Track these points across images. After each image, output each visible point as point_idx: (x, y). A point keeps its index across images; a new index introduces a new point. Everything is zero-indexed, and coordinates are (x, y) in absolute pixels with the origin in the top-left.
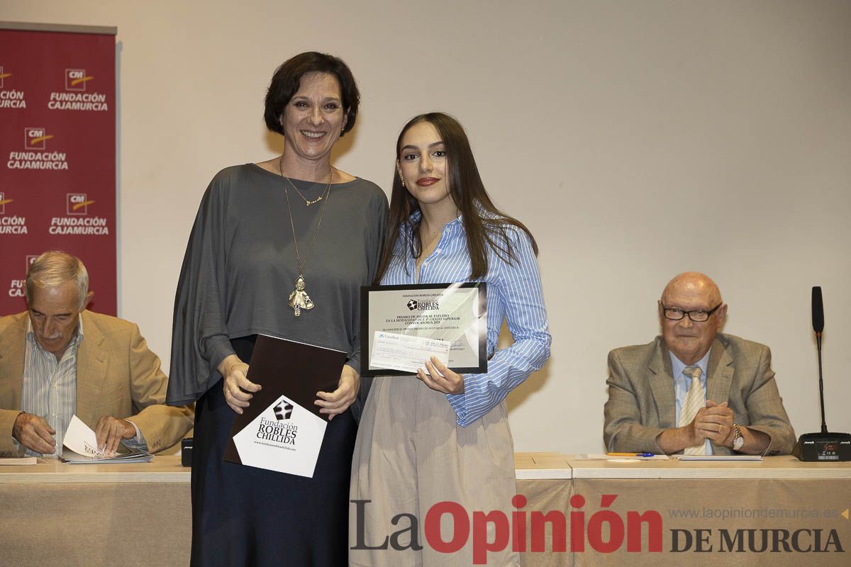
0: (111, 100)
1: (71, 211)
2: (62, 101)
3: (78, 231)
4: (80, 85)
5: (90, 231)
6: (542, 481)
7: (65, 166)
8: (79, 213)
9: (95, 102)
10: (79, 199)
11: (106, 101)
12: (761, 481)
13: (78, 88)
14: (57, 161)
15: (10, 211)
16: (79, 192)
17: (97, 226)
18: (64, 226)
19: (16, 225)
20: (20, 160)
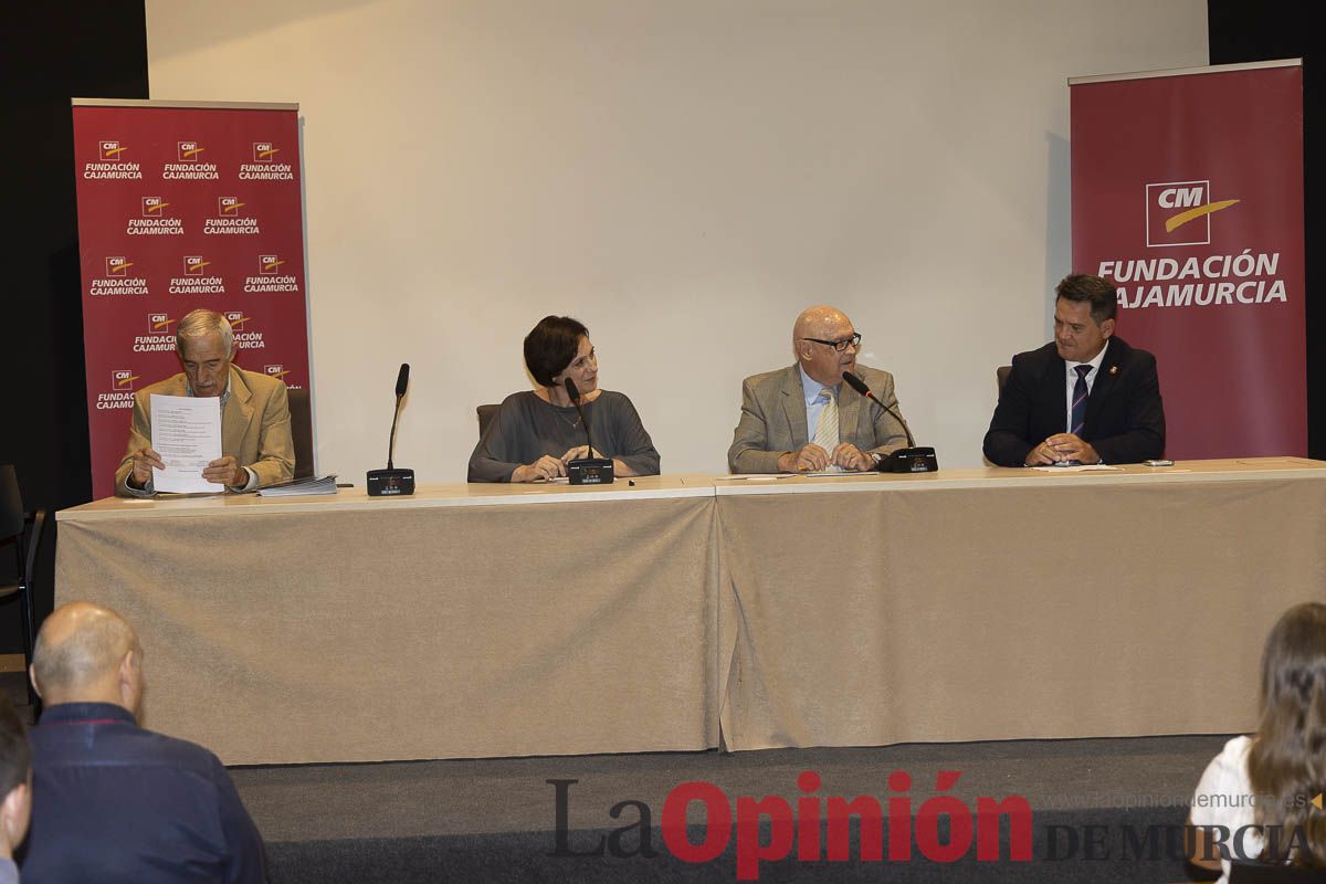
0: (296, 170)
1: (264, 270)
2: (251, 172)
3: (270, 289)
4: (267, 157)
5: (281, 288)
6: (688, 499)
7: (257, 230)
8: (271, 272)
9: (282, 172)
10: (271, 260)
11: (291, 171)
12: (883, 492)
13: (265, 160)
14: (249, 226)
15: (208, 273)
16: (270, 253)
17: (287, 284)
18: (257, 284)
19: (214, 285)
20: (216, 226)
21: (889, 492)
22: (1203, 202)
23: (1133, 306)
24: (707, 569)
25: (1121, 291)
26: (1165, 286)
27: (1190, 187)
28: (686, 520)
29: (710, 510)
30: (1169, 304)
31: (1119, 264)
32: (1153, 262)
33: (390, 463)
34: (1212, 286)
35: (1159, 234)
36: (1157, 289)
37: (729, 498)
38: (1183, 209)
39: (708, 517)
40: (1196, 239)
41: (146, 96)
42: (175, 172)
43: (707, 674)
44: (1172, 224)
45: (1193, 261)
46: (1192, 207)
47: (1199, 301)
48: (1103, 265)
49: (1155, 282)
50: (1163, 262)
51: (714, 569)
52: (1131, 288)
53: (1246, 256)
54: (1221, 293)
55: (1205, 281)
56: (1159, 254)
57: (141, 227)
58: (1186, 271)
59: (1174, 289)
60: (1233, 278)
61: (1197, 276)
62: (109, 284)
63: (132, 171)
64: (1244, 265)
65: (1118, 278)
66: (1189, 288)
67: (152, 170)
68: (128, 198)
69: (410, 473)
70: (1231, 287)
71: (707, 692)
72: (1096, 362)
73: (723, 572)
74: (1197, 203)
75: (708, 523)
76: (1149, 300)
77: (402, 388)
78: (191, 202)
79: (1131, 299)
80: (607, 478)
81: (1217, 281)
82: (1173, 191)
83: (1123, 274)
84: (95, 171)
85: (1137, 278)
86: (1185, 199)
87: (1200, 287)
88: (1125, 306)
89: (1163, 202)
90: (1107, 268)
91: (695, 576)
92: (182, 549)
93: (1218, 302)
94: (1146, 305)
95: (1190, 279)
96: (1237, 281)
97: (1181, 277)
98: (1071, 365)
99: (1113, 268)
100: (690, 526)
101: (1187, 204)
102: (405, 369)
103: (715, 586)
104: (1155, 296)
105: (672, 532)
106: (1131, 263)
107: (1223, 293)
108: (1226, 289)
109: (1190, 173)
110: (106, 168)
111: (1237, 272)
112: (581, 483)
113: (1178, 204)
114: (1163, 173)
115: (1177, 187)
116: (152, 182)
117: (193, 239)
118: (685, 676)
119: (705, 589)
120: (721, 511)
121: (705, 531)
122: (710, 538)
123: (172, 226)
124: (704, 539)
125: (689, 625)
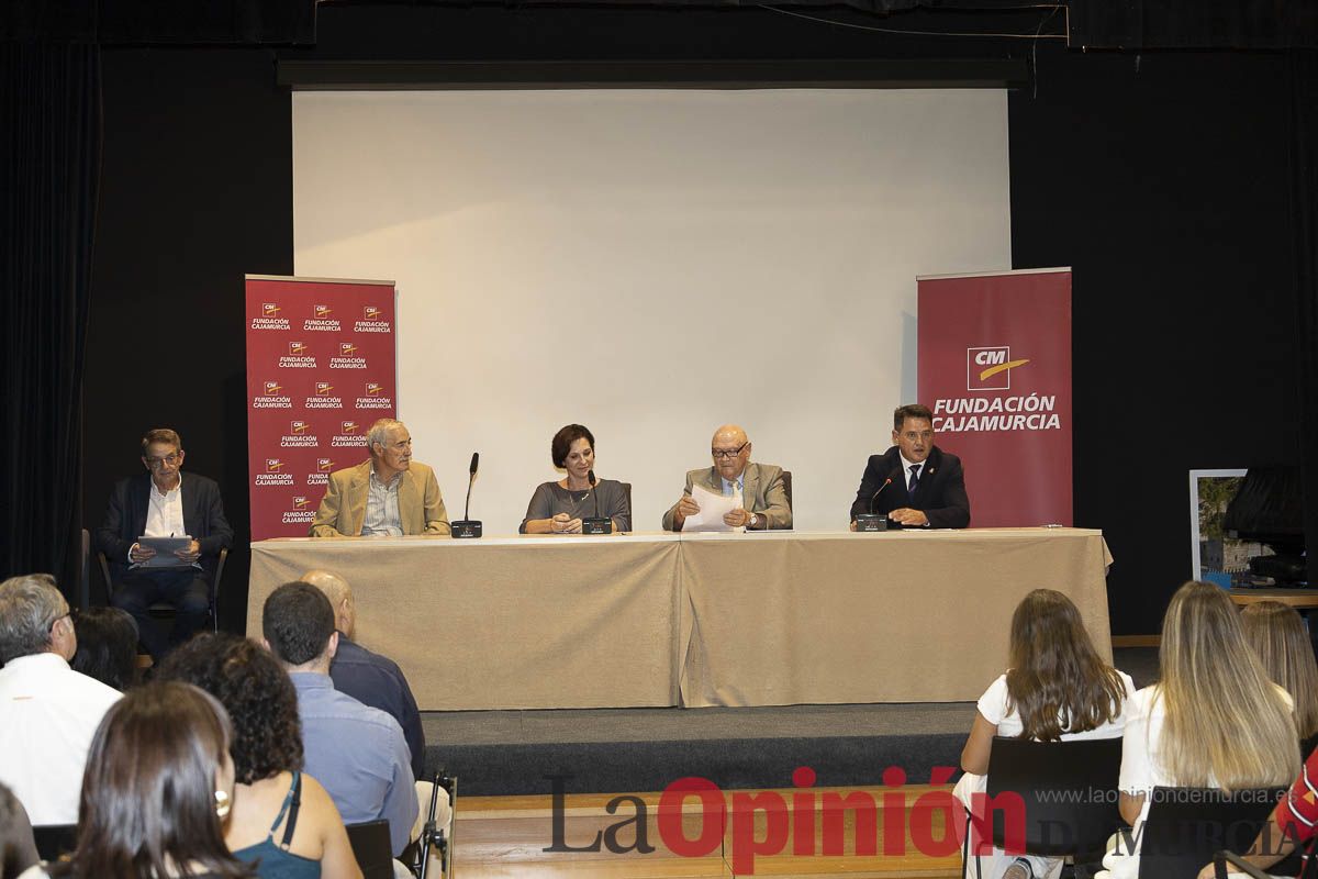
0: (392, 326)
1: (369, 394)
2: (363, 327)
3: (373, 406)
4: (373, 317)
5: (380, 406)
6: (662, 543)
7: (365, 366)
8: (374, 395)
9: (383, 327)
10: (373, 387)
11: (389, 327)
12: (789, 541)
13: (372, 319)
14: (360, 363)
15: (332, 394)
17: (385, 403)
18: (364, 403)
19: (336, 403)
20: (337, 363)
21: (793, 540)
22: (1005, 361)
23: (957, 430)
24: (674, 588)
25: (951, 419)
26: (979, 416)
27: (997, 351)
28: (661, 556)
29: (675, 549)
30: (982, 429)
31: (949, 401)
32: (972, 400)
33: (466, 517)
34: (1011, 417)
35: (976, 382)
36: (974, 419)
37: (688, 542)
38: (992, 365)
39: (674, 555)
40: (1000, 385)
41: (292, 274)
42: (313, 325)
43: (673, 656)
44: (984, 375)
45: (998, 400)
46: (998, 364)
47: (1002, 427)
48: (938, 402)
49: (973, 414)
50: (978, 400)
51: (678, 589)
52: (957, 418)
53: (1033, 397)
54: (1016, 422)
55: (1006, 414)
56: (976, 395)
57: (288, 362)
58: (993, 407)
59: (985, 419)
60: (1023, 412)
61: (1001, 410)
62: (266, 400)
63: (283, 324)
64: (1032, 404)
65: (948, 411)
66: (995, 418)
67: (297, 323)
68: (280, 342)
69: (480, 523)
70: (1023, 418)
71: (672, 669)
72: (922, 464)
73: (684, 590)
74: (1001, 362)
75: (675, 559)
76: (969, 426)
77: (474, 468)
78: (322, 346)
79: (957, 425)
80: (607, 531)
81: (1014, 414)
82: (985, 353)
83: (951, 408)
84: (258, 324)
85: (961, 411)
86: (994, 358)
87: (1003, 418)
88: (953, 430)
89: (978, 360)
90: (941, 404)
91: (666, 592)
93: (1015, 428)
94: (966, 429)
95: (996, 412)
96: (1027, 414)
97: (990, 411)
98: (906, 464)
99: (945, 404)
100: (663, 560)
101: (994, 362)
102: (476, 457)
103: (678, 600)
104: (973, 423)
105: (651, 564)
106: (957, 401)
107: (1018, 422)
108: (1020, 420)
109: (996, 341)
110: (265, 321)
111: (1028, 409)
112: (590, 533)
113: (989, 362)
114: (979, 341)
115: (988, 351)
116: (297, 332)
117: (323, 372)
118: (658, 658)
119: (672, 602)
120: (683, 550)
121: (674, 562)
122: (676, 568)
123: (309, 362)
124: (672, 568)
125: (661, 625)
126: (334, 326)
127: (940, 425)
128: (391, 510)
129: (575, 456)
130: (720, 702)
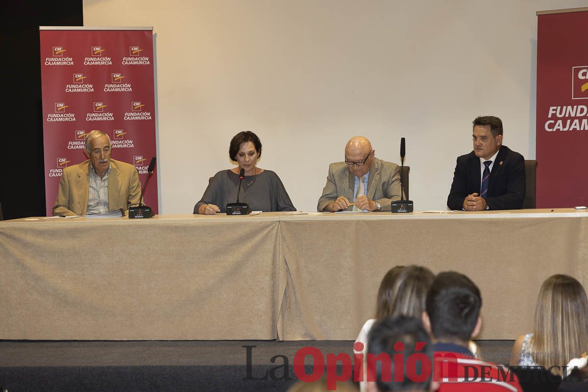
0: (151, 60)
1: (134, 109)
2: (127, 61)
3: (137, 118)
4: (137, 53)
5: (143, 118)
7: (131, 90)
8: (138, 110)
9: (144, 61)
10: (138, 104)
11: (149, 60)
13: (136, 55)
14: (127, 88)
15: (106, 110)
16: (137, 101)
17: (146, 116)
18: (130, 116)
19: (109, 117)
20: (109, 88)
21: (360, 220)
23: (564, 130)
24: (274, 255)
25: (560, 122)
26: (580, 119)
28: (266, 232)
29: (276, 227)
30: (582, 129)
31: (559, 108)
32: (575, 107)
35: (578, 93)
36: (577, 121)
37: (285, 222)
39: (275, 231)
41: (82, 25)
42: (89, 61)
43: (274, 303)
44: (584, 88)
49: (576, 117)
50: (580, 107)
51: (277, 256)
52: (564, 120)
56: (578, 103)
57: (72, 88)
59: (585, 121)
62: (56, 116)
63: (69, 61)
65: (558, 115)
67: (78, 60)
68: (67, 74)
71: (273, 313)
72: (493, 159)
73: (281, 256)
75: (275, 234)
76: (573, 127)
78: (96, 76)
79: (564, 126)
82: (585, 70)
83: (560, 113)
84: (50, 62)
85: (567, 115)
88: (561, 129)
89: (580, 76)
90: (553, 110)
91: (269, 258)
92: (40, 241)
94: (571, 129)
98: (483, 160)
99: (556, 110)
100: (267, 235)
102: (154, 159)
103: (277, 263)
104: (576, 125)
105: (259, 237)
106: (565, 108)
110: (55, 59)
115: (586, 68)
116: (78, 66)
117: (98, 94)
118: (262, 304)
119: (273, 264)
120: (281, 228)
121: (274, 237)
122: (276, 241)
123: (89, 88)
124: (273, 240)
125: (265, 281)
126: (107, 61)
127: (551, 126)
128: (103, 195)
129: (243, 155)
130: (312, 336)
